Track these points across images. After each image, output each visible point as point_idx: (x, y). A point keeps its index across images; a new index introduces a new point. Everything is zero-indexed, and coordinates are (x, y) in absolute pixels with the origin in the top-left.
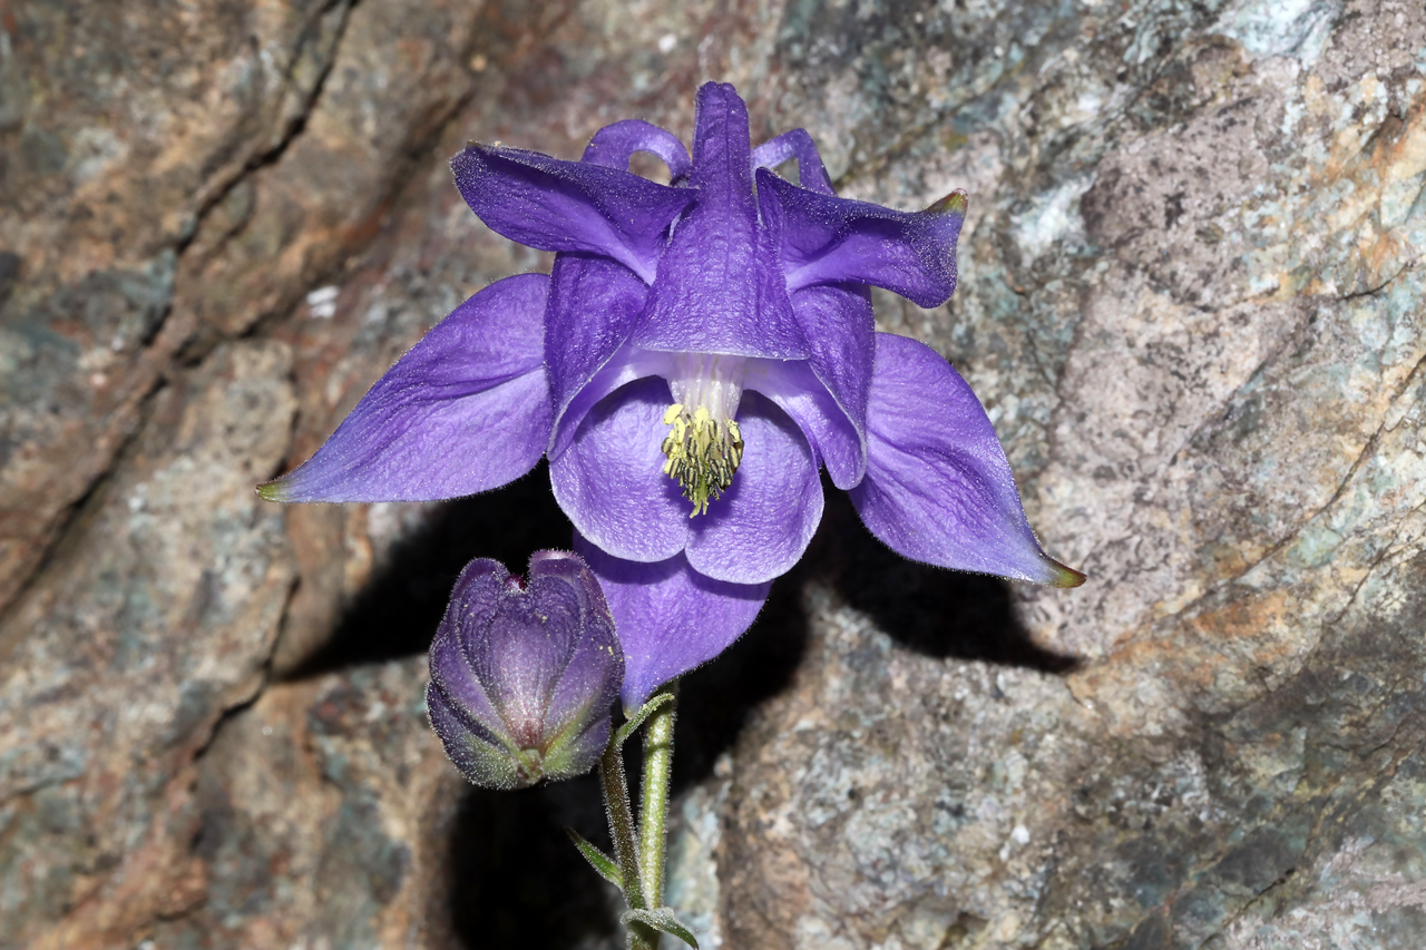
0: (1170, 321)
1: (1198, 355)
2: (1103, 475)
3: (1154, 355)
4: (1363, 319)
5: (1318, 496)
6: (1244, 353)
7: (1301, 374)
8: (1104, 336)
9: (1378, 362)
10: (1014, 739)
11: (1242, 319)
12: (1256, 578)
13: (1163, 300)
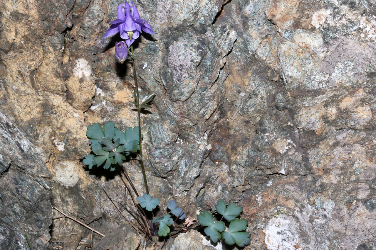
0: (163, 4)
1: (166, 6)
2: (160, 12)
3: (162, 6)
4: (177, 5)
5: (175, 17)
6: (169, 6)
7: (173, 9)
8: (159, 4)
9: (178, 8)
10: (157, 29)
11: (168, 4)
12: (172, 21)
13: (162, 2)
